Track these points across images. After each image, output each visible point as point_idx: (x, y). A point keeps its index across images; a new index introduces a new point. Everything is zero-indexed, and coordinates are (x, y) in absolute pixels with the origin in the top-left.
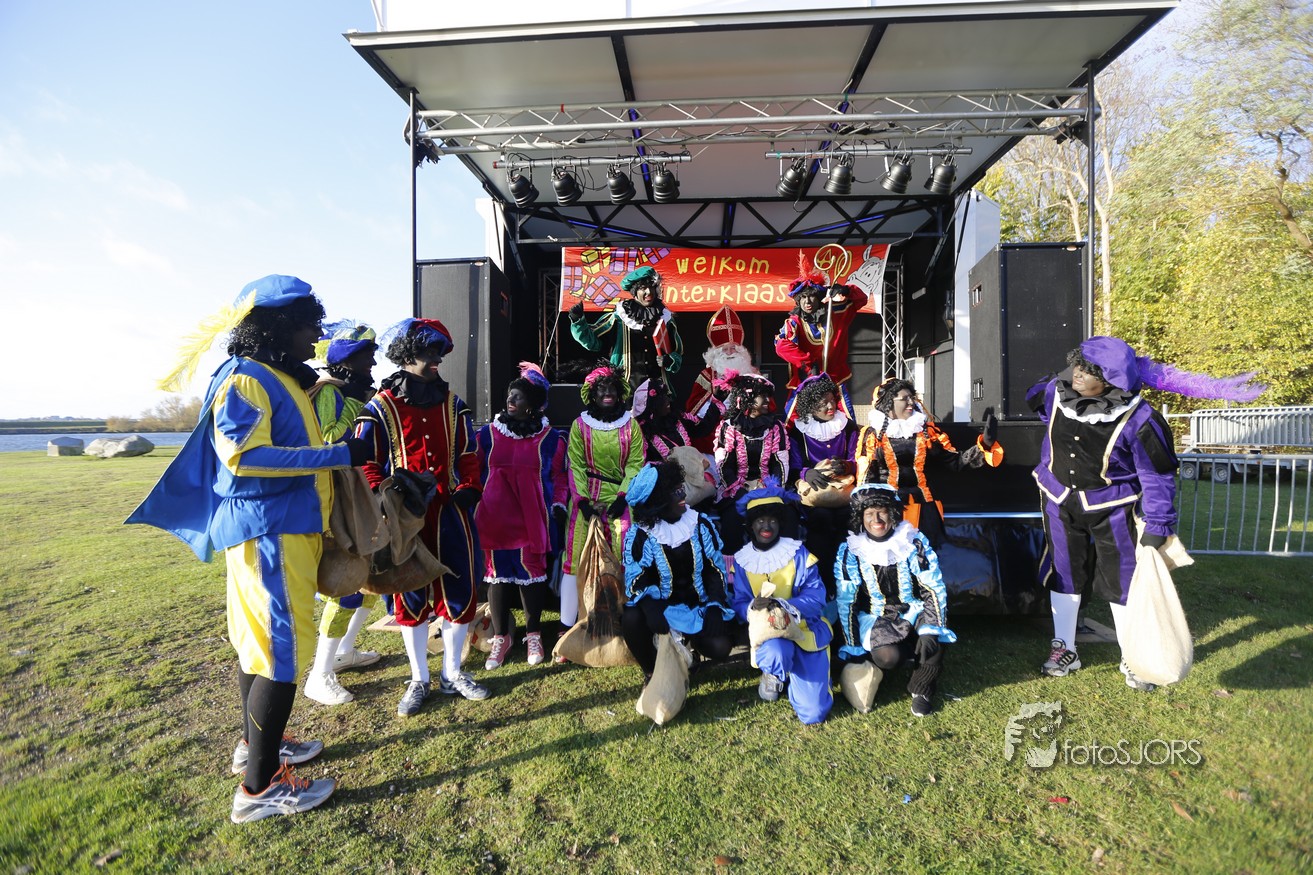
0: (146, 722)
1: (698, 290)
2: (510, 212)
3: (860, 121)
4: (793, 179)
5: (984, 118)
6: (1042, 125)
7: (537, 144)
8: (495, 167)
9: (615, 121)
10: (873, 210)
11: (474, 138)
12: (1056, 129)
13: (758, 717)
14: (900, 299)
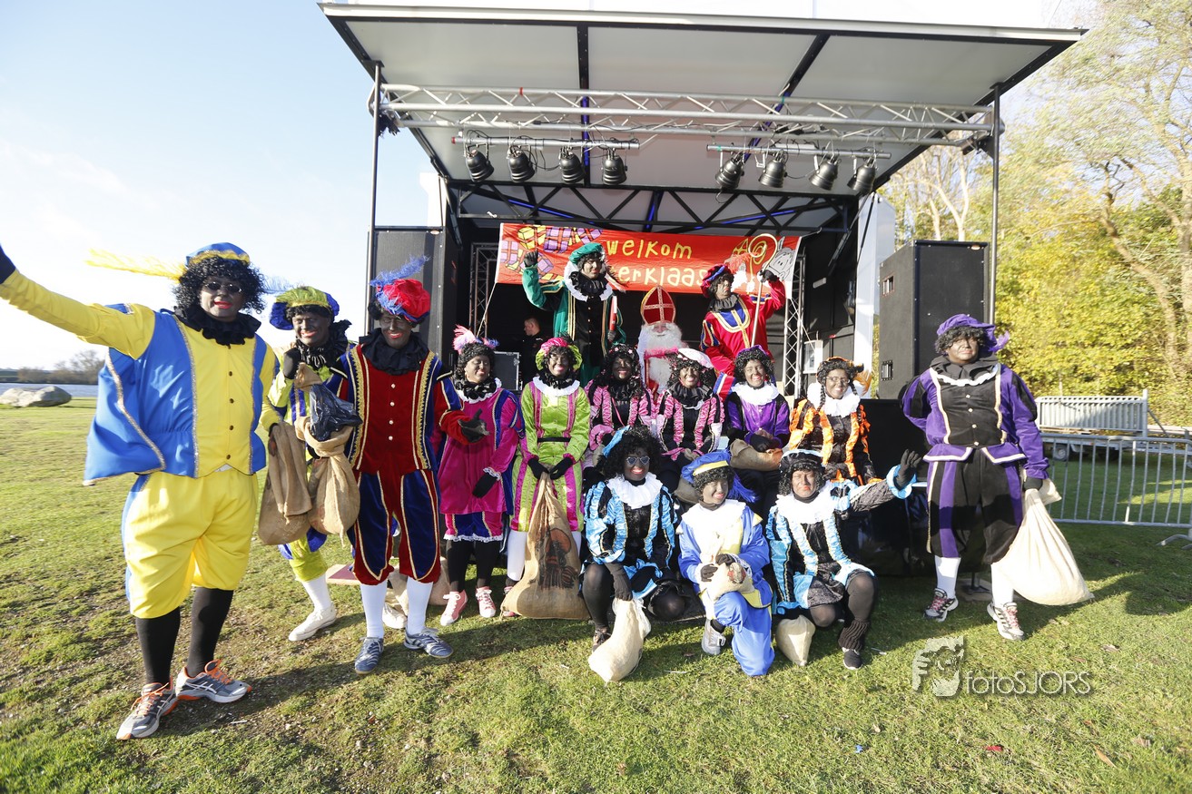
0: (91, 675)
1: (625, 271)
2: (454, 185)
3: (795, 122)
4: (731, 171)
5: (903, 127)
6: (950, 136)
7: (494, 123)
8: (454, 142)
9: (570, 106)
10: (785, 206)
11: (435, 113)
12: (964, 141)
13: (705, 671)
14: (802, 287)
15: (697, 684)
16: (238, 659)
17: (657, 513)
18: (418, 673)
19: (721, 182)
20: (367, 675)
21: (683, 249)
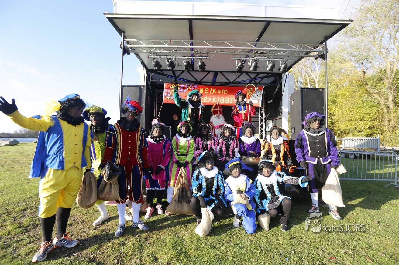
0: (23, 239)
1: (206, 98)
2: (149, 71)
3: (260, 50)
4: (240, 66)
5: (296, 51)
6: (311, 54)
7: (162, 51)
8: (148, 57)
9: (187, 45)
10: (258, 77)
11: (142, 48)
12: (316, 56)
13: (235, 233)
14: (264, 103)
15: (232, 238)
16: (75, 233)
17: (217, 180)
18: (137, 236)
19: (237, 69)
20: (119, 237)
21: (225, 91)
